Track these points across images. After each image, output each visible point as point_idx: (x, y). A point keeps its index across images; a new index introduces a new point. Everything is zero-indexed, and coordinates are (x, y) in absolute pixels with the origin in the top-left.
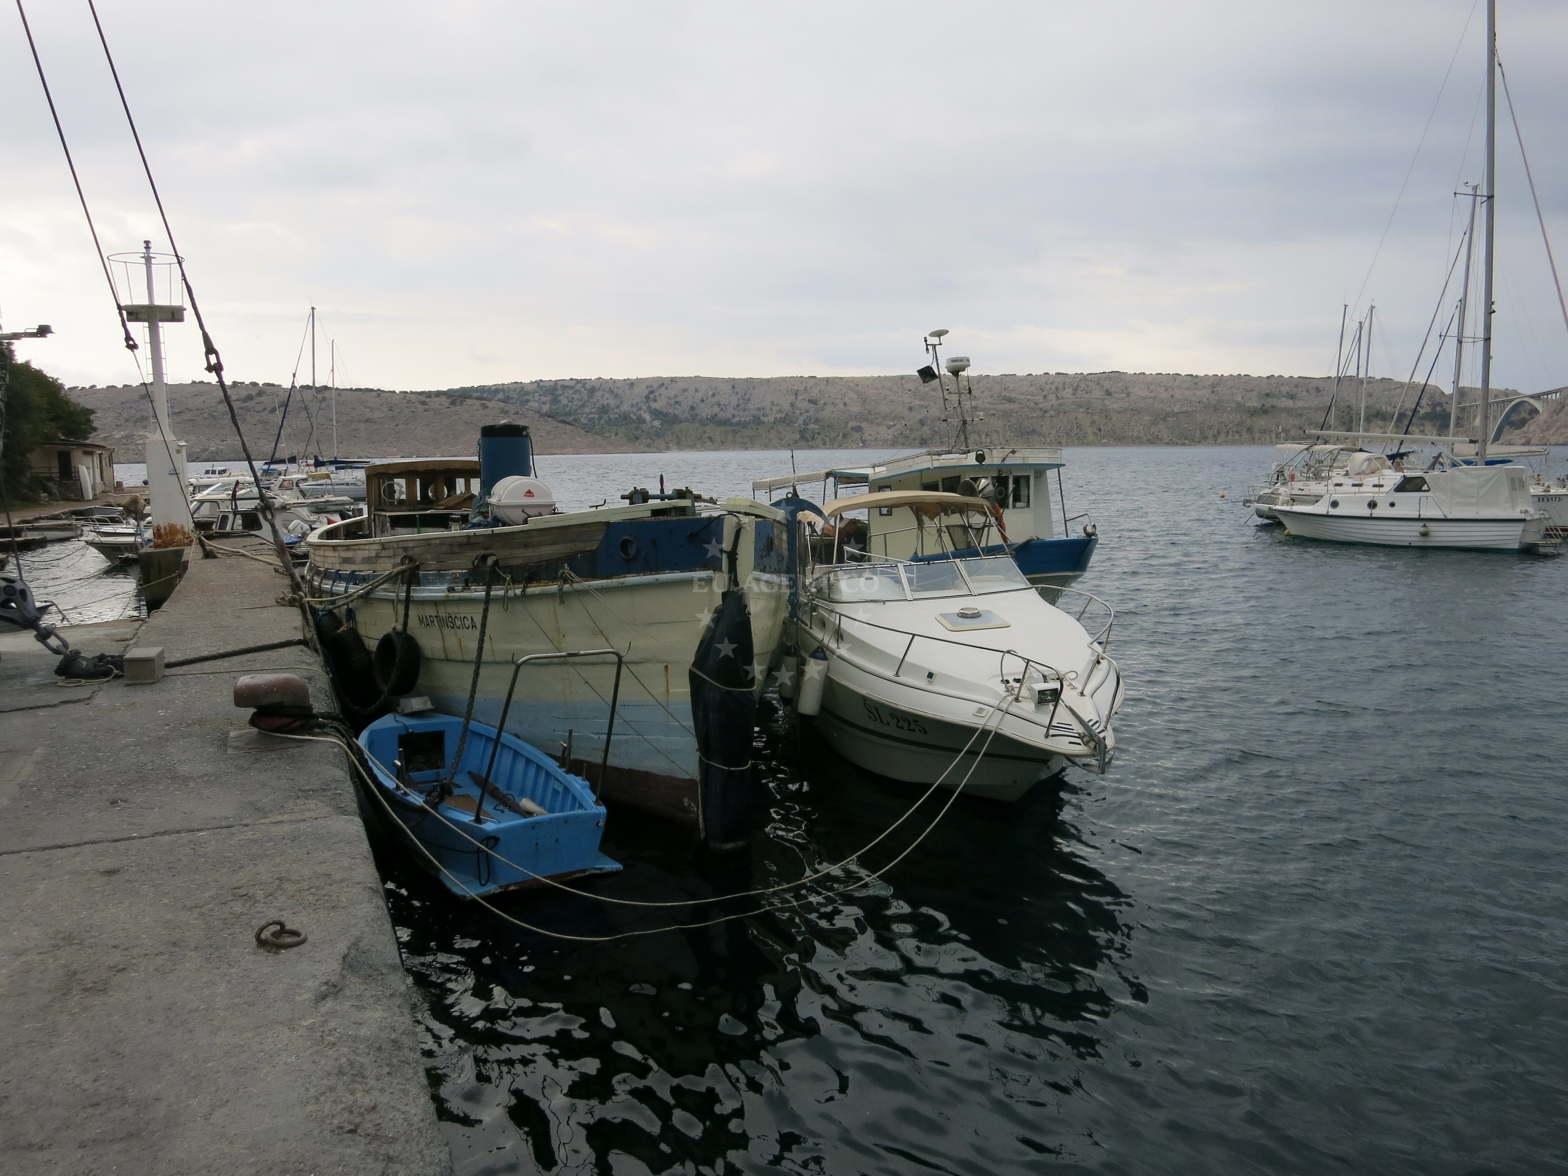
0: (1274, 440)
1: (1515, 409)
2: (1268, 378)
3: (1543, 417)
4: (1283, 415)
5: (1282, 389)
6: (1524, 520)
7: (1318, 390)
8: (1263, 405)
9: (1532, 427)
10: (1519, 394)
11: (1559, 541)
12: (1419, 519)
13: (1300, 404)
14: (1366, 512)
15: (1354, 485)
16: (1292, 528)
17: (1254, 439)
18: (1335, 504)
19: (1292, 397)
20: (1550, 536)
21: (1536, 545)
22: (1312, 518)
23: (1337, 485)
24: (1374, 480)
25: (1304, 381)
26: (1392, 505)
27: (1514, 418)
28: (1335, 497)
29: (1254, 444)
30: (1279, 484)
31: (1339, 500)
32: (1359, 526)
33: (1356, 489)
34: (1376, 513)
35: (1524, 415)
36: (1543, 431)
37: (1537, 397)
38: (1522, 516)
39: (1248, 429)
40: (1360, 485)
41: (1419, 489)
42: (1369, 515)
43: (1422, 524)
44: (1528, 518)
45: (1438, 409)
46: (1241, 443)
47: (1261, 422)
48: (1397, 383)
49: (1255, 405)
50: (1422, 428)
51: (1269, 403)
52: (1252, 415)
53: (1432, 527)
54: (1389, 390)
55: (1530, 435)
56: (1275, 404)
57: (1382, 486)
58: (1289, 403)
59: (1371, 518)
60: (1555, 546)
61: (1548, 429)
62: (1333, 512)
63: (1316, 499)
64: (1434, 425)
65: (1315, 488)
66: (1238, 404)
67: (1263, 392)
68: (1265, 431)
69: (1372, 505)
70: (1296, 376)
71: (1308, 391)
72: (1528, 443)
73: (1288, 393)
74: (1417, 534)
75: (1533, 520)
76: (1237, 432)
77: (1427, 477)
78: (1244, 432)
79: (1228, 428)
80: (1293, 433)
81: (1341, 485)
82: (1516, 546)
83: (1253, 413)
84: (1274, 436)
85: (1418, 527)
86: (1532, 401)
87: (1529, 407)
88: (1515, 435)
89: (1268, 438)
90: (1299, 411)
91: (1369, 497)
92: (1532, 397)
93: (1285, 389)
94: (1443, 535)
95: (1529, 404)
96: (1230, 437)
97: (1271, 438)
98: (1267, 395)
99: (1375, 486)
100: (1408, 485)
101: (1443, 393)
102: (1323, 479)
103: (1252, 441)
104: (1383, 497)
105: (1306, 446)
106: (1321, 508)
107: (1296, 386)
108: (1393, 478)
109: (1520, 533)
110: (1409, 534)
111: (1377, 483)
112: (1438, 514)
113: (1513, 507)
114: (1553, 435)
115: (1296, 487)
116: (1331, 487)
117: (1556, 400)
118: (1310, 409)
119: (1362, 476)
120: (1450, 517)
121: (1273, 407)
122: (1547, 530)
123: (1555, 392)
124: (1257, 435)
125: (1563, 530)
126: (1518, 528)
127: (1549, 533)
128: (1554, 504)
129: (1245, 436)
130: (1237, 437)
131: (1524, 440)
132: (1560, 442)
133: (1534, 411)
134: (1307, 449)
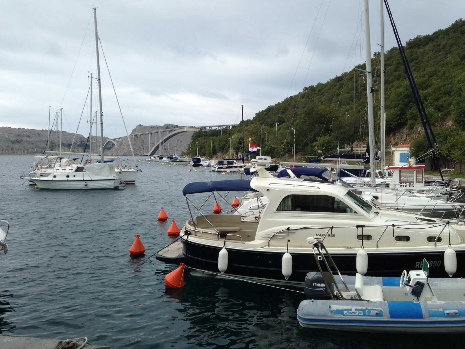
0: (23, 153)
1: (107, 143)
2: (18, 129)
3: (116, 146)
4: (26, 143)
5: (24, 133)
6: (114, 179)
7: (39, 134)
8: (17, 140)
9: (113, 150)
10: (109, 139)
11: (124, 185)
12: (83, 181)
13: (32, 139)
14: (66, 179)
15: (63, 170)
16: (39, 185)
17: (14, 152)
18: (55, 177)
19: (29, 137)
20: (122, 184)
21: (118, 187)
22: (46, 182)
23: (57, 170)
24: (70, 168)
25: (33, 131)
26: (74, 176)
27: (108, 146)
28: (55, 174)
29: (14, 154)
30: (36, 170)
31: (56, 175)
32: (64, 184)
33: (64, 171)
34: (70, 179)
35: (111, 145)
36: (117, 151)
37: (114, 140)
38: (114, 178)
39: (12, 149)
40: (65, 170)
41: (82, 171)
42: (67, 180)
43: (85, 182)
44: (116, 179)
45: (83, 143)
46: (8, 154)
47: (17, 146)
48: (68, 133)
49: (14, 139)
50: (78, 149)
51: (20, 138)
52: (13, 143)
53: (88, 183)
54: (66, 136)
55: (113, 152)
56: (22, 139)
57: (72, 170)
58: (28, 139)
59: (68, 181)
60: (123, 186)
61: (118, 150)
62: (55, 179)
63: (48, 175)
64: (82, 149)
65: (49, 171)
66: (6, 138)
67: (17, 134)
68: (19, 150)
69: (68, 176)
70: (30, 129)
71: (35, 135)
72: (112, 155)
73: (27, 135)
74: (84, 185)
75: (117, 179)
76: (7, 150)
77: (84, 167)
78: (10, 150)
79: (3, 148)
80: (30, 150)
81: (58, 170)
82: (113, 187)
83: (13, 142)
84: (22, 151)
85: (84, 183)
86: (112, 141)
87: (112, 143)
88: (108, 152)
89: (20, 152)
90: (32, 142)
91: (67, 174)
92: (113, 140)
93: (25, 133)
94: (92, 185)
95: (112, 142)
96: (4, 151)
97: (21, 152)
98: (19, 135)
99: (70, 170)
100: (79, 170)
101: (84, 137)
102: (52, 168)
103: (14, 153)
104: (71, 174)
105: (45, 156)
106: (50, 178)
107: (30, 133)
108: (75, 167)
109: (114, 183)
110: (81, 185)
111: (70, 169)
112: (89, 178)
113: (111, 175)
114: (120, 152)
115: (43, 171)
116: (55, 171)
117: (120, 141)
118: (36, 141)
119: (65, 167)
120: (93, 179)
121: (21, 140)
122: (121, 182)
123: (119, 138)
124: (15, 151)
125: (125, 182)
126: (113, 182)
127: (121, 183)
128: (123, 174)
129: (10, 151)
130: (7, 152)
131: (111, 154)
132: (122, 155)
133: (113, 144)
134: (46, 157)
